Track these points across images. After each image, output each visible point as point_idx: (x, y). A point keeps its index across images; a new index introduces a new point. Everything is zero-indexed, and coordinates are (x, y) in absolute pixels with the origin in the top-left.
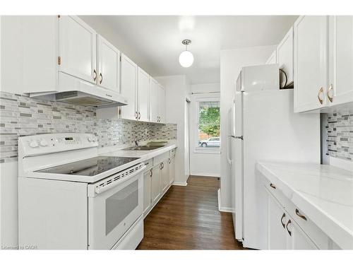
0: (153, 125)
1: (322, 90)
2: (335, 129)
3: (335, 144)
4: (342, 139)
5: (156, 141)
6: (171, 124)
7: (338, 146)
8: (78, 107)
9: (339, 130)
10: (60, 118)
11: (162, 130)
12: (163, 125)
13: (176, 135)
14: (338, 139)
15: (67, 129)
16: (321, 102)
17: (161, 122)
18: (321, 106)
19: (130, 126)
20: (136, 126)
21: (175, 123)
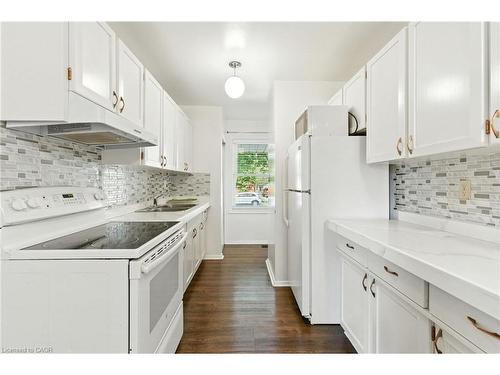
0: (173, 174)
1: (400, 141)
2: (403, 182)
3: (403, 197)
4: (410, 192)
5: (178, 198)
6: (200, 175)
7: (406, 199)
8: (76, 147)
9: (407, 182)
10: (51, 163)
11: (188, 182)
12: (190, 175)
13: (209, 189)
14: (406, 193)
15: (60, 181)
16: (400, 153)
17: (188, 171)
18: (398, 157)
19: (145, 176)
20: (153, 177)
21: (208, 172)
